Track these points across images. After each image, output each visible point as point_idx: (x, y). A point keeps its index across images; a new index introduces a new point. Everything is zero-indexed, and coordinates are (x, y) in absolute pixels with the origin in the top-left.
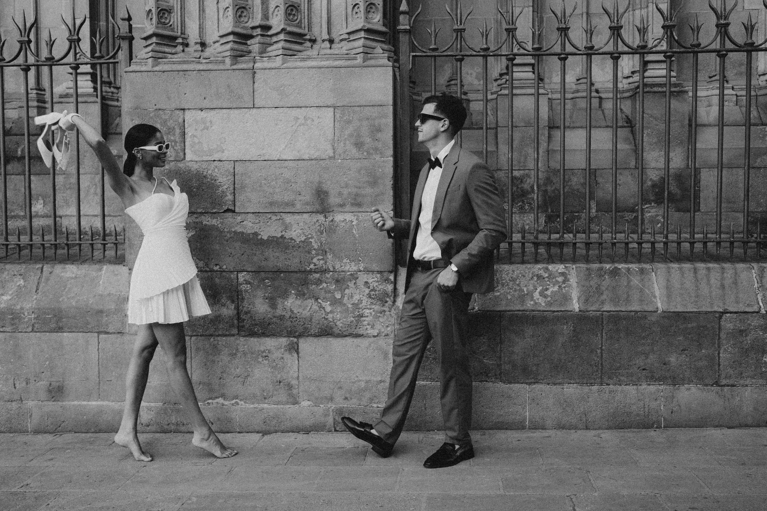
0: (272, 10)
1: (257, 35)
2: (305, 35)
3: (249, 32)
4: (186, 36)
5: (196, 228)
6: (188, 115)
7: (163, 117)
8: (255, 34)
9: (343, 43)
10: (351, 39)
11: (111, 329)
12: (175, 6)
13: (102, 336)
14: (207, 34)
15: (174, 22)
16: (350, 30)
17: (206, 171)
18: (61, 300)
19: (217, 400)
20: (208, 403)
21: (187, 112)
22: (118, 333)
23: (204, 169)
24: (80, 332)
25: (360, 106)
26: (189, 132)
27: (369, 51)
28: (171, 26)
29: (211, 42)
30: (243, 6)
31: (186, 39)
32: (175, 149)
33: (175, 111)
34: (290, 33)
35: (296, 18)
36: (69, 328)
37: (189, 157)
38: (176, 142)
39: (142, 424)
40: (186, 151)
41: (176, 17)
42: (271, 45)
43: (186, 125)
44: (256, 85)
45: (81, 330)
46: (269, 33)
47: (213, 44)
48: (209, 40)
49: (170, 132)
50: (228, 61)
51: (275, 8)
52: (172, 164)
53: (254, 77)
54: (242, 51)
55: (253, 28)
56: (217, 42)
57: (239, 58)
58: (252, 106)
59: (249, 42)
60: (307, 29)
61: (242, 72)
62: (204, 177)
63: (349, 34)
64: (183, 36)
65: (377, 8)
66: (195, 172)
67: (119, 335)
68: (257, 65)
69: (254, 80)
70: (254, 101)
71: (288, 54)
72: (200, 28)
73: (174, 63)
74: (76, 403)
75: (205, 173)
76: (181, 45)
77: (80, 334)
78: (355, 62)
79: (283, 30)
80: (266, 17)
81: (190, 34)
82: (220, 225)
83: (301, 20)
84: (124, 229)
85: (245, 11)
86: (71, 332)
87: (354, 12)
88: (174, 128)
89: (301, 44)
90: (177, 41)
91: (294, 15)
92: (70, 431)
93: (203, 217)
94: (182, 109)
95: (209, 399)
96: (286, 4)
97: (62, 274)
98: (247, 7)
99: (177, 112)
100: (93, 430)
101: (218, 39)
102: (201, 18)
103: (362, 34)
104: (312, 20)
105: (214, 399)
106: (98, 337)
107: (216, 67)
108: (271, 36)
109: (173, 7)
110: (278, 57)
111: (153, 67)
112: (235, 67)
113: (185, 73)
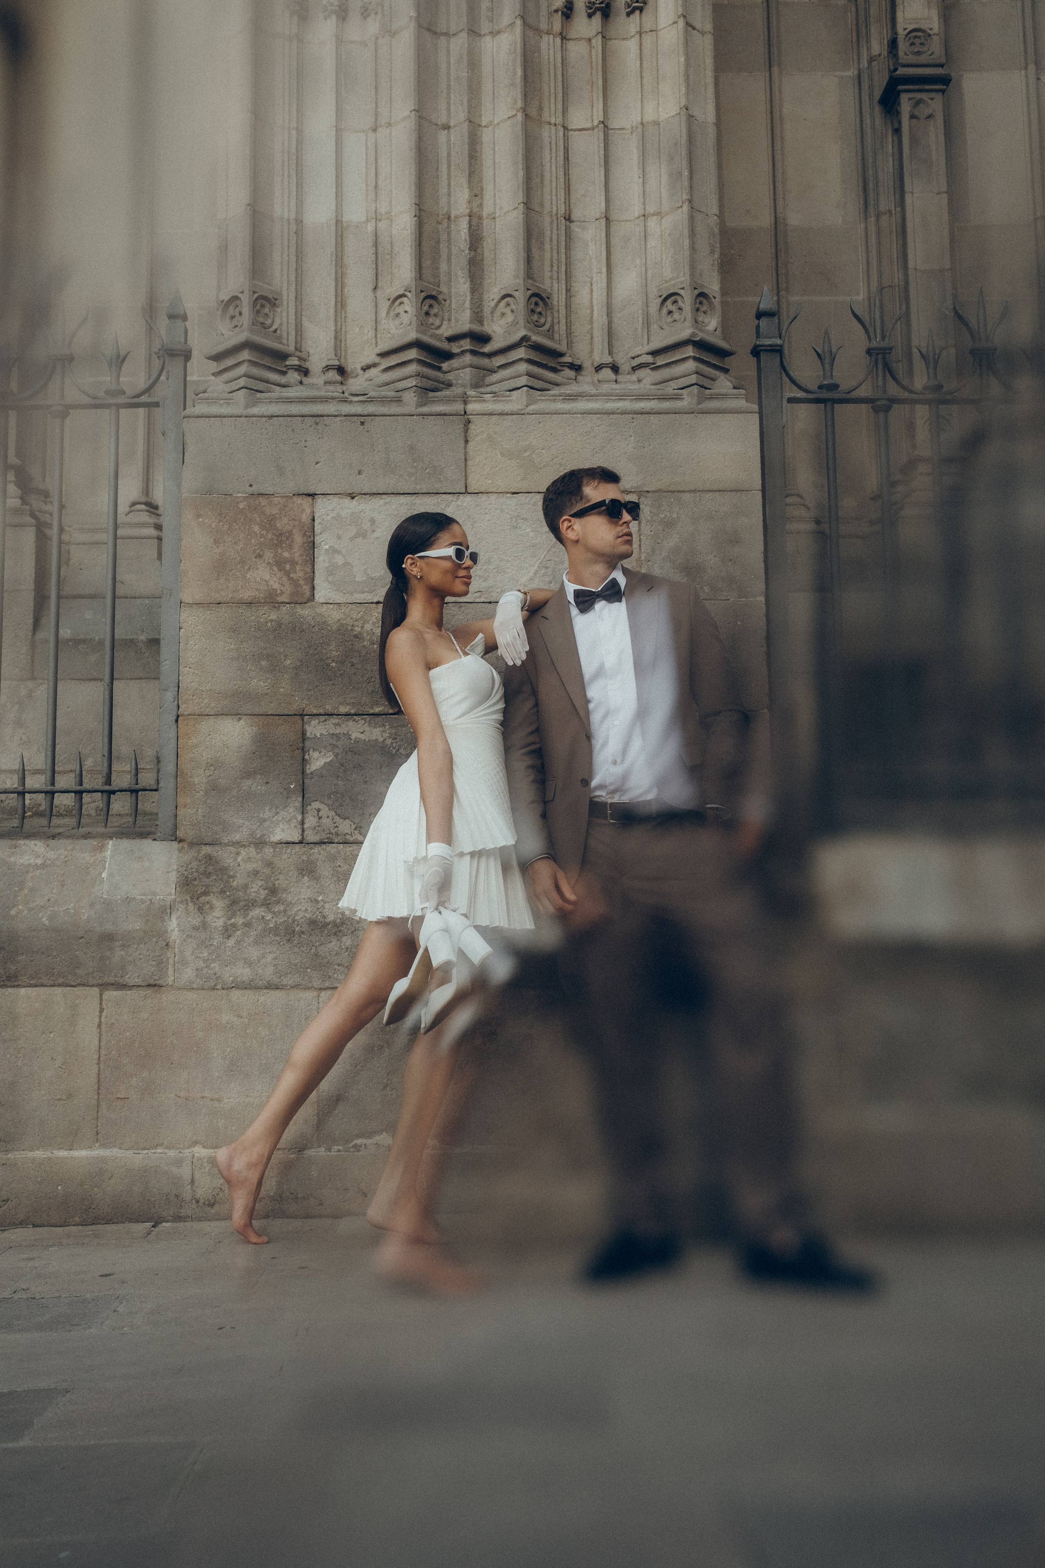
0: (493, 304)
1: (463, 352)
2: (562, 355)
3: (445, 346)
4: (303, 355)
5: (334, 746)
6: (324, 509)
7: (268, 511)
8: (455, 350)
9: (642, 373)
10: (658, 364)
11: (132, 978)
12: (285, 292)
13: (111, 994)
14: (349, 351)
15: (281, 324)
16: (656, 345)
17: (360, 624)
18: (13, 912)
19: (377, 1139)
20: (355, 1146)
21: (320, 501)
22: (149, 986)
23: (357, 620)
24: (59, 985)
25: (694, 491)
26: (324, 541)
27: (706, 382)
28: (275, 331)
29: (359, 367)
30: (434, 293)
31: (305, 360)
32: (292, 578)
33: (295, 499)
34: (537, 348)
35: (542, 320)
36: (32, 977)
37: (323, 592)
38: (293, 563)
39: (198, 1202)
40: (317, 582)
41: (285, 314)
42: (493, 371)
43: (318, 528)
44: (471, 445)
45: (61, 980)
46: (487, 349)
47: (361, 372)
48: (354, 363)
49: (281, 542)
50: (410, 398)
51: (499, 302)
52: (284, 609)
53: (466, 431)
54: (436, 381)
55: (451, 339)
56: (375, 365)
57: (431, 394)
58: (463, 490)
59: (445, 366)
60: (565, 342)
61: (440, 420)
62: (356, 636)
63: (655, 353)
64: (298, 353)
65: (711, 304)
66: (335, 627)
67: (149, 991)
68: (472, 407)
69: (466, 437)
70: (466, 480)
71: (537, 387)
72: (336, 338)
73: (290, 401)
74: (39, 1154)
75: (358, 629)
76: (296, 370)
77: (58, 990)
78: (678, 404)
79: (524, 339)
80: (478, 316)
81: (311, 352)
82: (389, 741)
83: (552, 326)
84: (158, 758)
85: (436, 306)
86: (36, 986)
87: (665, 311)
88: (290, 532)
89: (555, 370)
90: (288, 363)
91: (540, 313)
92: (21, 1223)
93: (351, 723)
94: (309, 495)
95: (358, 1136)
96: (528, 289)
97: (12, 859)
98: (440, 297)
99: (299, 500)
100: (77, 1219)
101: (377, 360)
102: (338, 318)
103: (690, 351)
104: (573, 327)
105: (370, 1137)
106: (101, 995)
107: (384, 410)
108: (490, 355)
109: (281, 294)
110: (515, 392)
111: (246, 407)
112: (425, 409)
113: (318, 419)
